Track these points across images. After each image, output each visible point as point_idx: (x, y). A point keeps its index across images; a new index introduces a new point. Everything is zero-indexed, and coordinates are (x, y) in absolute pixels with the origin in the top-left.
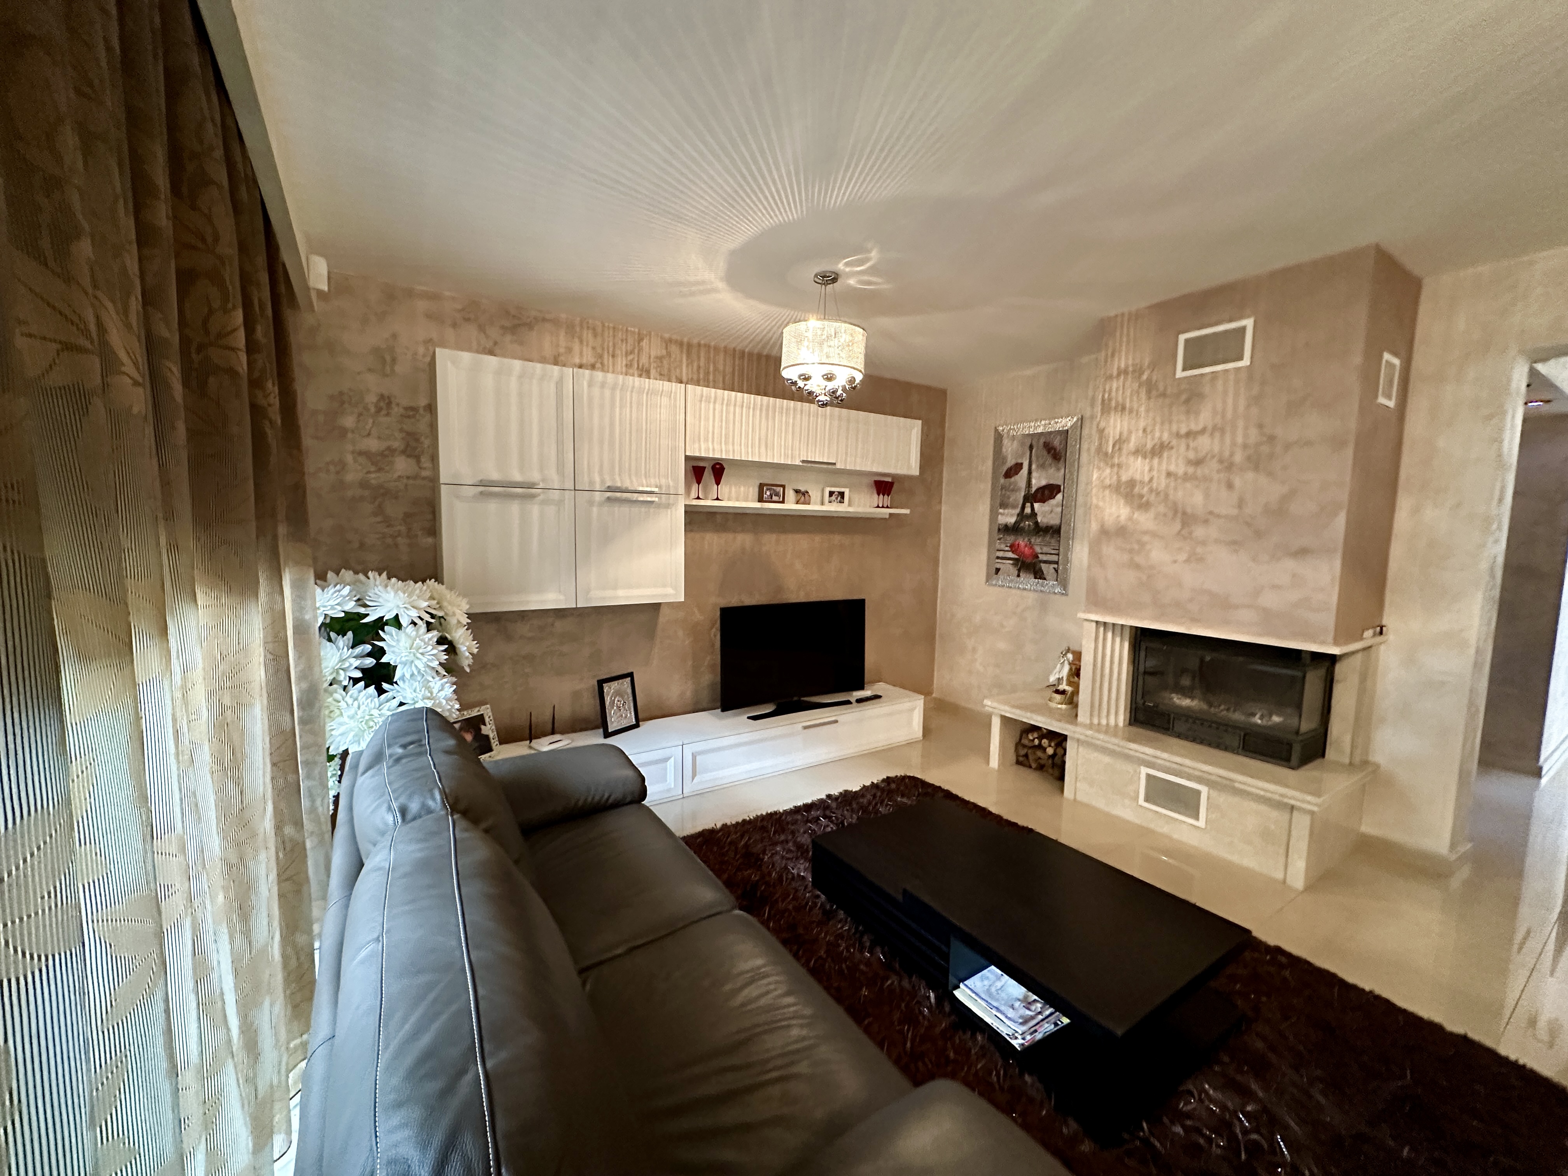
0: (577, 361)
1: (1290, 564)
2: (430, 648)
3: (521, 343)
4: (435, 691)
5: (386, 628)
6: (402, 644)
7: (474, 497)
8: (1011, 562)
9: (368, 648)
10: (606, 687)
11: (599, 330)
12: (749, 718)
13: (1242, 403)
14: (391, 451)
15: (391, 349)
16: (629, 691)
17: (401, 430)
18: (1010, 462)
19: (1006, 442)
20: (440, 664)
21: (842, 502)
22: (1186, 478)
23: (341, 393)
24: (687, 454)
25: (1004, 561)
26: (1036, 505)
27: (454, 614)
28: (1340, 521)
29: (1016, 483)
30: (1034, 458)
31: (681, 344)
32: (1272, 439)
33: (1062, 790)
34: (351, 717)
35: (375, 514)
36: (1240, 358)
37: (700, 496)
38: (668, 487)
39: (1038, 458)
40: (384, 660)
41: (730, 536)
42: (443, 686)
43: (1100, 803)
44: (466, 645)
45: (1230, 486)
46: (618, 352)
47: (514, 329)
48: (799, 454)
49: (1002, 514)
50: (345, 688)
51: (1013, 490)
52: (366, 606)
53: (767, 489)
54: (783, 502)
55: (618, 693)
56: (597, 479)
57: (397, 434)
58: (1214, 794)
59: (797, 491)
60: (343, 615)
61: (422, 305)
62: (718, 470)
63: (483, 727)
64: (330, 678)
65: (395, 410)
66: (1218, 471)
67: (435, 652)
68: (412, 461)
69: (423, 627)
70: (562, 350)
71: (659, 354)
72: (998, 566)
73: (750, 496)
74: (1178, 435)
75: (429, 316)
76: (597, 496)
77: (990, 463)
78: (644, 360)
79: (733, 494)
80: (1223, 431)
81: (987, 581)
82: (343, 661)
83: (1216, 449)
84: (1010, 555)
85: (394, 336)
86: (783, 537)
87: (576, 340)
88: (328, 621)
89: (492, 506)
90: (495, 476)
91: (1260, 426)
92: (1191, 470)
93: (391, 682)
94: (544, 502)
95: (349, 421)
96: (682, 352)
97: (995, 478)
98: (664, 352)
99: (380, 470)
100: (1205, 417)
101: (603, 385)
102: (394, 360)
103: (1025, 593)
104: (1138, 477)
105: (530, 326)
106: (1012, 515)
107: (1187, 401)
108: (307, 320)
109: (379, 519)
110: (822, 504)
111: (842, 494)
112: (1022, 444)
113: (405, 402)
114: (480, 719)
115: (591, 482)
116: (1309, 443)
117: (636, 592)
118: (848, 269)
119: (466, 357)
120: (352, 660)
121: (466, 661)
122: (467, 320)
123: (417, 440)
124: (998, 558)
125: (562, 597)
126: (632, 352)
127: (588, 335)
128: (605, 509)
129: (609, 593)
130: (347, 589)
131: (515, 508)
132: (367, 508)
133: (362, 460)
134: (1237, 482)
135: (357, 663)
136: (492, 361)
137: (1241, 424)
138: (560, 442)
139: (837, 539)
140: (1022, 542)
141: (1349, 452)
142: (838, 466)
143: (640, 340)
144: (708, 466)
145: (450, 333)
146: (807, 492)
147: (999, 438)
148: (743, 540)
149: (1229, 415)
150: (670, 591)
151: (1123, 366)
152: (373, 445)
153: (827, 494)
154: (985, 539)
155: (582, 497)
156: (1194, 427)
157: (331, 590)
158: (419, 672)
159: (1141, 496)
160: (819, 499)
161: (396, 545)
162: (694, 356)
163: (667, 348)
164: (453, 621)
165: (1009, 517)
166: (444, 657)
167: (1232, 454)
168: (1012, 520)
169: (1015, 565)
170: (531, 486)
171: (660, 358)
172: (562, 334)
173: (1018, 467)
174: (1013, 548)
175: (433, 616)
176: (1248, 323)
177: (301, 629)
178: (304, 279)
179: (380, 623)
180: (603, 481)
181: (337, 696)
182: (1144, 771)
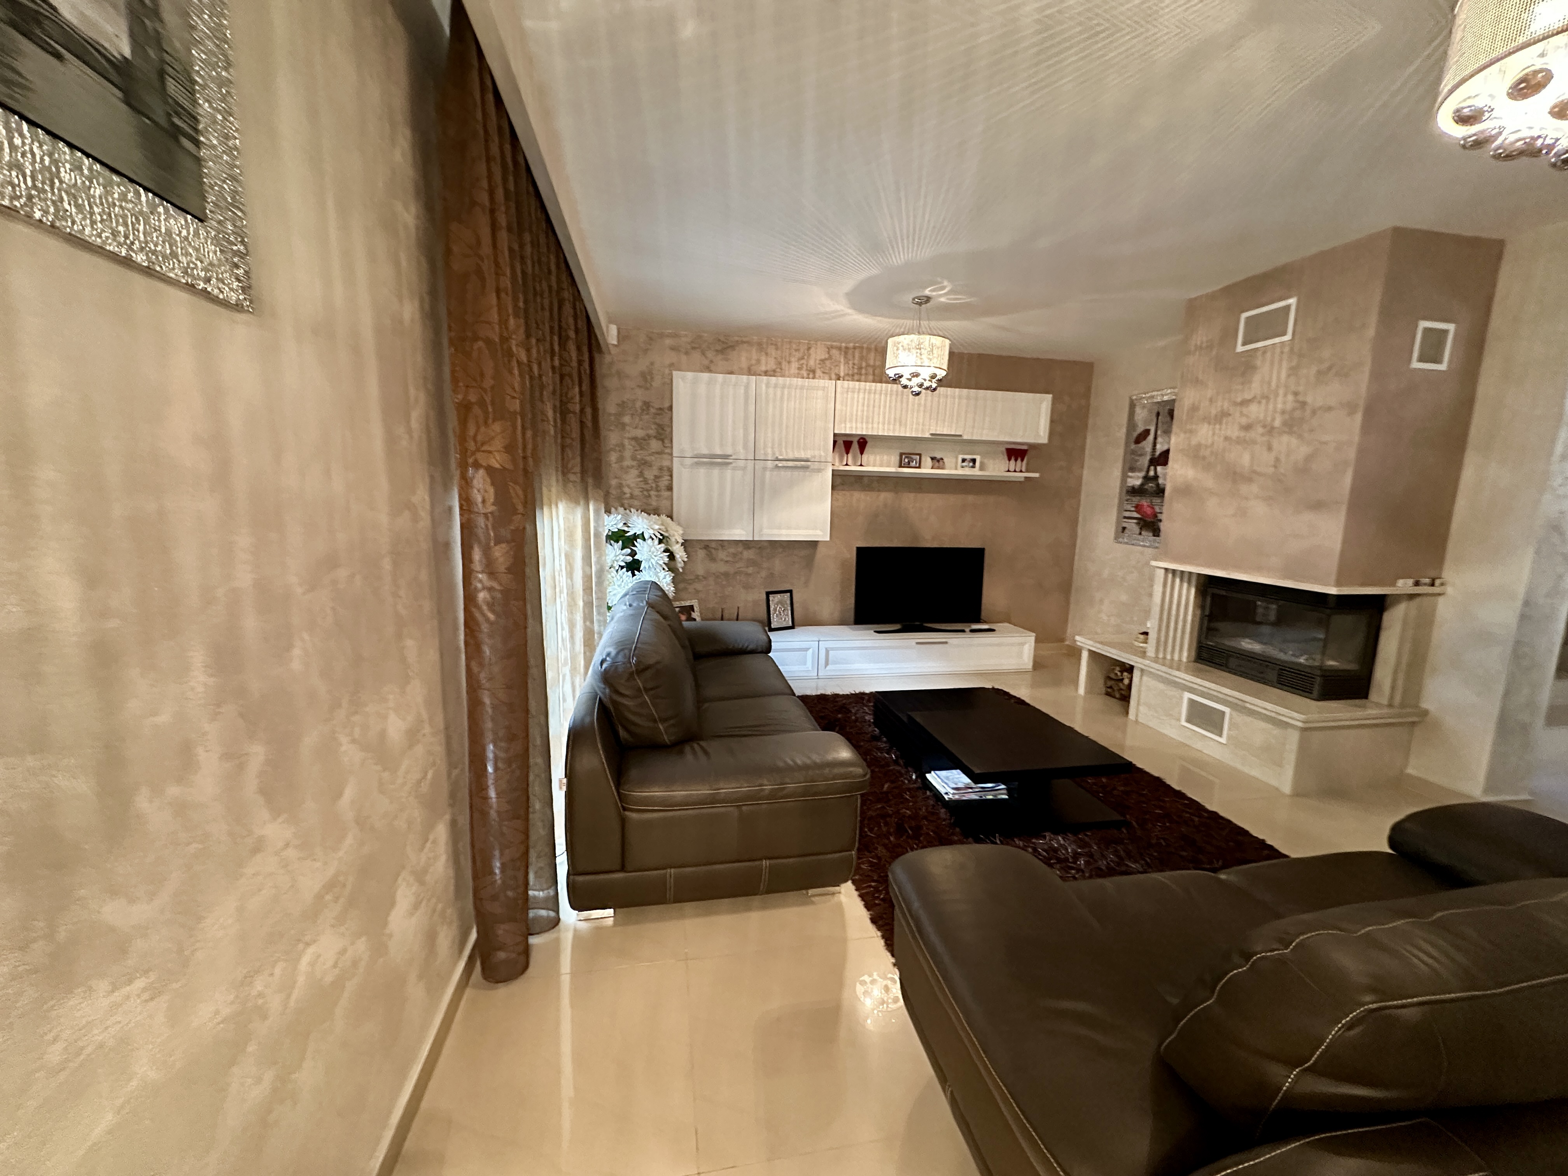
0: (763, 368)
1: (1308, 517)
2: (659, 553)
3: (727, 360)
4: (661, 578)
5: (638, 540)
6: (645, 549)
7: (692, 465)
8: (1135, 521)
9: (629, 551)
10: (771, 597)
11: (779, 344)
12: (875, 632)
13: (1284, 375)
14: (649, 436)
15: (651, 373)
16: (789, 602)
17: (656, 423)
18: (1140, 429)
19: (1138, 410)
20: (664, 563)
21: (973, 467)
22: (1239, 441)
23: (623, 402)
24: (836, 432)
25: (1130, 521)
26: (1159, 468)
27: (674, 535)
28: (1347, 480)
29: (1143, 448)
30: (1160, 424)
31: (840, 348)
32: (1304, 404)
33: (1127, 713)
34: (619, 586)
35: (639, 476)
36: (1284, 333)
37: (849, 463)
38: (820, 456)
39: (1163, 423)
40: (636, 557)
41: (874, 494)
42: (665, 576)
43: (1153, 724)
44: (680, 554)
45: (1270, 448)
46: (793, 359)
47: (722, 351)
48: (929, 429)
49: (1131, 477)
50: (617, 571)
51: (1141, 455)
52: (629, 527)
53: (906, 457)
54: (919, 467)
55: (780, 602)
56: (769, 451)
57: (653, 427)
58: (1235, 714)
59: (933, 459)
60: (617, 530)
61: (668, 342)
62: (863, 443)
63: (692, 613)
64: (610, 564)
65: (652, 410)
66: (1263, 435)
67: (662, 555)
68: (660, 443)
69: (656, 541)
70: (753, 362)
71: (823, 357)
72: (1125, 525)
73: (892, 463)
74: (1235, 404)
75: (673, 348)
76: (770, 464)
77: (1124, 430)
78: (812, 363)
79: (878, 462)
80: (1267, 398)
81: (1116, 538)
82: (616, 556)
83: (1262, 416)
84: (1136, 515)
85: (652, 364)
86: (920, 496)
87: (763, 353)
88: (610, 534)
89: (702, 471)
90: (705, 451)
91: (1296, 394)
92: (1242, 434)
93: (639, 571)
94: (734, 469)
95: (627, 419)
96: (840, 354)
97: (1127, 444)
98: (827, 356)
99: (642, 449)
100: (1256, 387)
101: (776, 386)
102: (652, 378)
103: (1146, 549)
104: (1203, 442)
105: (732, 347)
106: (1138, 477)
107: (1243, 374)
108: (607, 359)
109: (641, 479)
110: (956, 469)
111: (974, 461)
112: (1150, 411)
113: (657, 406)
114: (691, 608)
115: (766, 454)
116: (1330, 409)
117: (794, 532)
118: (934, 293)
119: (690, 375)
120: (621, 556)
121: (680, 565)
122: (694, 348)
123: (663, 429)
124: (1125, 517)
125: (744, 533)
126: (803, 358)
127: (772, 350)
128: (775, 473)
129: (776, 532)
130: (620, 517)
131: (716, 471)
132: (634, 472)
133: (633, 443)
134: (1275, 444)
135: (622, 558)
136: (705, 376)
137: (1281, 392)
138: (746, 429)
139: (971, 498)
140: (1145, 502)
141: (1359, 417)
142: (965, 437)
143: (809, 349)
144: (855, 440)
145: (684, 358)
146: (942, 459)
147: (1132, 406)
148: (885, 497)
149: (1274, 384)
150: (819, 532)
151: (1199, 343)
152: (640, 433)
153: (960, 460)
154: (1116, 501)
155: (759, 464)
156: (1248, 396)
157: (612, 516)
158: (653, 565)
159: (1204, 458)
160: (953, 466)
161: (650, 496)
162: (850, 356)
163: (829, 353)
164: (673, 540)
165: (1136, 480)
166: (666, 560)
167: (1273, 419)
168: (1138, 482)
169: (1138, 524)
170: (726, 457)
171: (823, 361)
172: (754, 351)
173: (1147, 432)
174: (1138, 508)
175: (662, 535)
176: (1292, 301)
177: (597, 535)
178: (605, 339)
179: (635, 537)
180: (774, 454)
181: (613, 574)
182: (1187, 695)
